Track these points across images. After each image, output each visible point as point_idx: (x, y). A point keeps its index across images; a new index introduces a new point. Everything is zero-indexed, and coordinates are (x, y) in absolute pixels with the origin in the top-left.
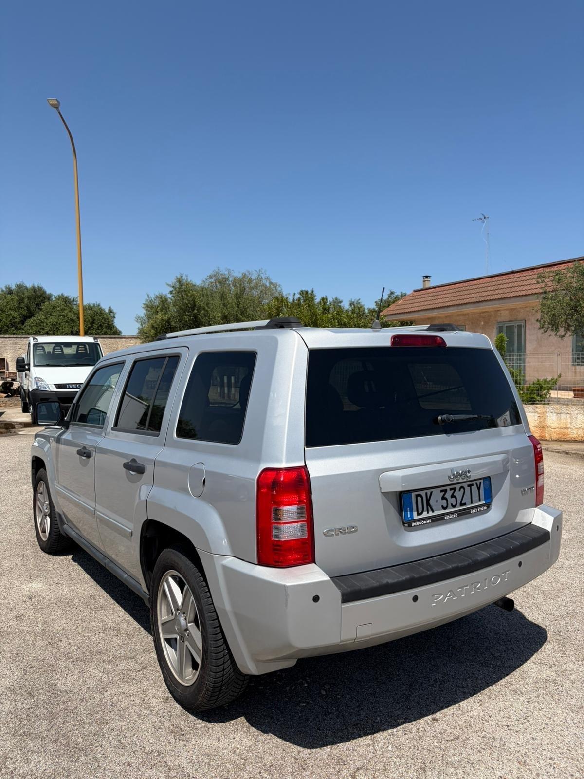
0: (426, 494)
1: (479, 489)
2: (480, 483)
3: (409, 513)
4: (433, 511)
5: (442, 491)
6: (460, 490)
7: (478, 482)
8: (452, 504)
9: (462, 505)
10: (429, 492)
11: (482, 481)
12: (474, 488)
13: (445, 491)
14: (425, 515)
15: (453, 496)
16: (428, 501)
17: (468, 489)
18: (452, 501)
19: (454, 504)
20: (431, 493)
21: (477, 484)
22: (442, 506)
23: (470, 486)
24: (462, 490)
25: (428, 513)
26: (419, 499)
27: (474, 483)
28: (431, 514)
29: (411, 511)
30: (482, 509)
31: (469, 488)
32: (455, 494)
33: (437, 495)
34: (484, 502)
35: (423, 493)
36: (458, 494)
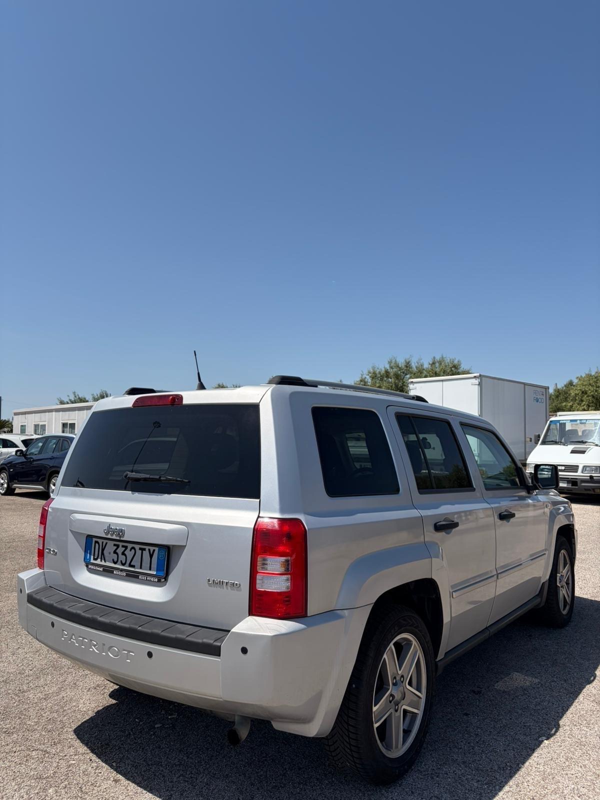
0: (103, 543)
1: (151, 556)
2: (154, 550)
3: (88, 555)
4: (105, 562)
5: (115, 545)
6: (131, 551)
7: (152, 548)
8: (121, 561)
9: (130, 566)
10: (105, 541)
11: (157, 549)
12: (146, 554)
13: (118, 546)
14: (98, 562)
15: (123, 554)
16: (103, 550)
17: (139, 552)
18: (122, 558)
19: (124, 562)
20: (106, 543)
21: (149, 550)
22: (113, 560)
23: (142, 550)
24: (133, 550)
25: (101, 561)
26: (97, 545)
27: (147, 548)
28: (103, 563)
29: (90, 554)
30: (152, 579)
31: (141, 551)
32: (126, 552)
33: (110, 547)
34: (155, 573)
35: (100, 541)
36: (129, 554)
